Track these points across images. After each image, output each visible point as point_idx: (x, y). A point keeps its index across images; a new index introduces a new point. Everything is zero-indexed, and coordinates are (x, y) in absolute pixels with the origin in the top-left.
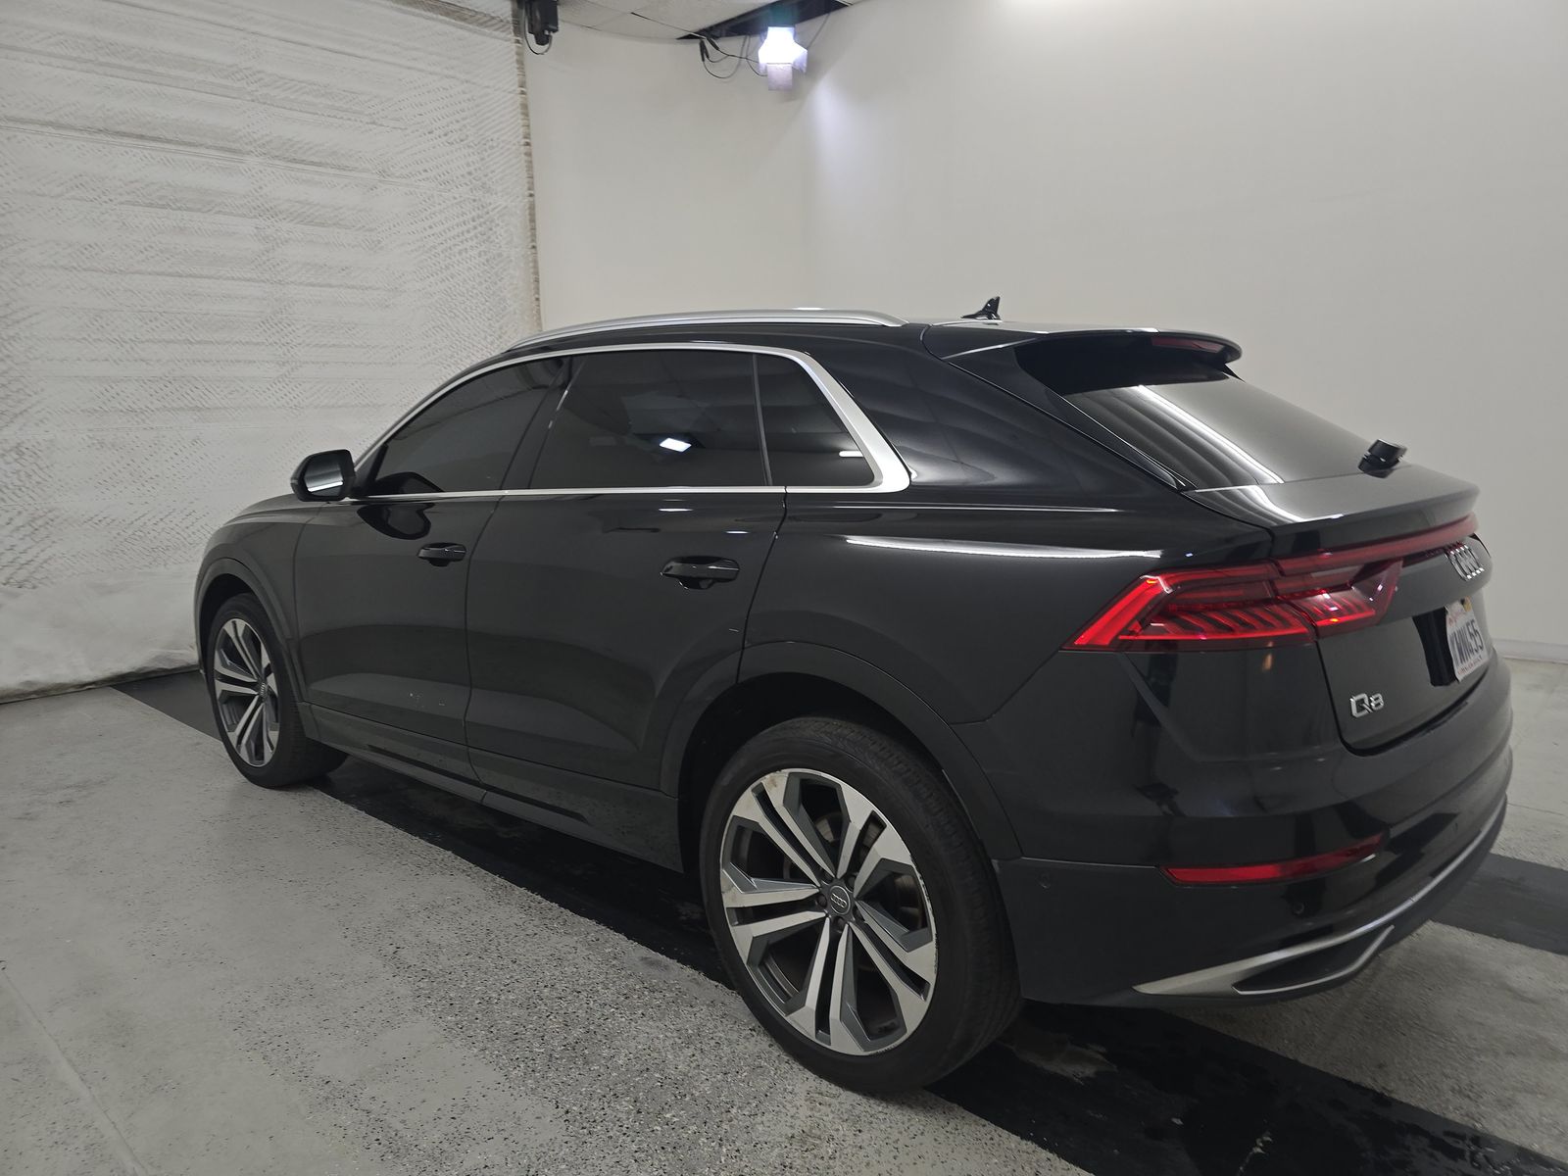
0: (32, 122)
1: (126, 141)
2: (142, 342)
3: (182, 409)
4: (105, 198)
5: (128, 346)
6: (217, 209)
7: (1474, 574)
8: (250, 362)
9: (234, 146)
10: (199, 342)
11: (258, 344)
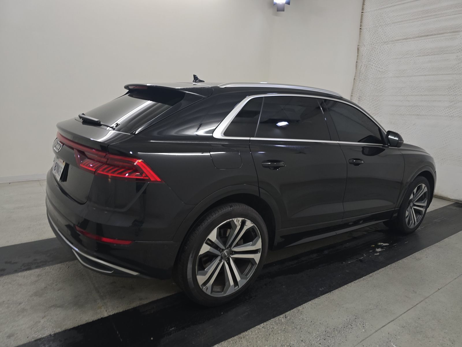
0: (400, 40)
1: (423, 38)
2: (410, 96)
3: (414, 115)
4: (412, 56)
5: (405, 97)
6: (444, 52)
7: (56, 150)
8: (439, 101)
9: (457, 30)
10: (425, 95)
11: (444, 95)
